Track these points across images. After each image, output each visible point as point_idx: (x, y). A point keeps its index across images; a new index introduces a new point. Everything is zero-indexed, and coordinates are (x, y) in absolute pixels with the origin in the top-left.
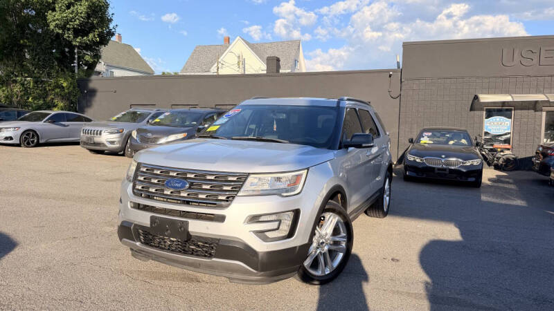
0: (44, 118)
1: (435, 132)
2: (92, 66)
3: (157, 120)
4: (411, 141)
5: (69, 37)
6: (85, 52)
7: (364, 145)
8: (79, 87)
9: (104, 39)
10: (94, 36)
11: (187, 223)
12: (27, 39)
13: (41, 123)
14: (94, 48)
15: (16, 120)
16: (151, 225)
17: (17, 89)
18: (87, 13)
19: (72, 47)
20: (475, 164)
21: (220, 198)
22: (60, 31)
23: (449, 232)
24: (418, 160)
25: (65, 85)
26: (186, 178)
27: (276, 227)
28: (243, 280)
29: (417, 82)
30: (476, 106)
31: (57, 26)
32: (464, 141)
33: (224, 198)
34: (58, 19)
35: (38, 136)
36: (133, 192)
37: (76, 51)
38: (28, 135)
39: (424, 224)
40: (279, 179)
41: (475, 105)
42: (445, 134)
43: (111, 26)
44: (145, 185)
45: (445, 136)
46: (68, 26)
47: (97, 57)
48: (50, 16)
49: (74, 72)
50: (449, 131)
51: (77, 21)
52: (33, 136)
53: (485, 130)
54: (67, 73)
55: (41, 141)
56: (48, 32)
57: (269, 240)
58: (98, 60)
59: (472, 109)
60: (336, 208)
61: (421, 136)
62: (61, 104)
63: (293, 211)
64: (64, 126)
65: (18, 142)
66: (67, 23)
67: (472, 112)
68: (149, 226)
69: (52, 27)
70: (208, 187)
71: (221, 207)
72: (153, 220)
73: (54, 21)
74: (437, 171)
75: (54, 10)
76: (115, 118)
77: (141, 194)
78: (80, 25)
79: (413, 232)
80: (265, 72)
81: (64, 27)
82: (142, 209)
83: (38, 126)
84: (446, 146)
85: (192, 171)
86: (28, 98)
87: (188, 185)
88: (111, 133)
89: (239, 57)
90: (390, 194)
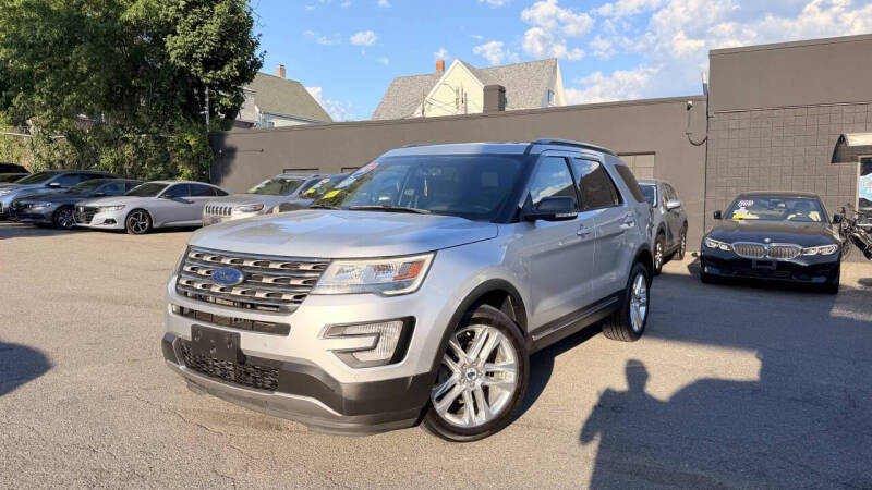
0: (160, 190)
1: (760, 200)
2: (231, 113)
3: (311, 191)
4: (718, 216)
5: (196, 71)
6: (221, 93)
7: (558, 215)
8: (211, 145)
9: (248, 72)
10: (232, 68)
11: (238, 336)
12: (141, 77)
13: (155, 198)
14: (233, 85)
15: (123, 195)
16: (193, 338)
17: (128, 150)
18: (220, 34)
19: (201, 86)
20: (826, 252)
21: (285, 297)
22: (184, 64)
23: (741, 366)
24: (724, 247)
25: (192, 143)
26: (241, 268)
27: (370, 344)
28: (325, 428)
29: (736, 116)
30: (842, 154)
31: (179, 56)
32: (815, 216)
33: (290, 297)
34: (180, 47)
35: (150, 218)
36: (177, 290)
37: (206, 92)
38: (136, 216)
39: (701, 353)
40: (386, 268)
41: (841, 152)
42: (776, 203)
43: (257, 53)
44: (191, 278)
45: (776, 206)
46: (194, 55)
47: (239, 100)
48: (169, 41)
49: (204, 122)
50: (785, 198)
51: (207, 47)
52: (143, 218)
53: (861, 197)
54: (195, 125)
55: (154, 226)
56: (169, 66)
57: (360, 365)
58: (240, 105)
59: (835, 159)
60: (495, 318)
61: (735, 206)
62: (188, 171)
63: (402, 319)
64: (187, 202)
65: (123, 227)
66: (192, 51)
67: (836, 165)
68: (190, 340)
69: (172, 59)
70: (270, 281)
71: (287, 311)
72: (195, 330)
73: (175, 49)
74: (754, 266)
75: (175, 33)
76: (254, 189)
77: (186, 293)
78: (212, 52)
79: (673, 366)
80: (481, 112)
81: (188, 58)
82: (186, 315)
83: (151, 203)
84: (781, 223)
85: (250, 257)
86: (143, 164)
87: (241, 279)
88: (246, 211)
89: (457, 91)
90: (648, 301)
